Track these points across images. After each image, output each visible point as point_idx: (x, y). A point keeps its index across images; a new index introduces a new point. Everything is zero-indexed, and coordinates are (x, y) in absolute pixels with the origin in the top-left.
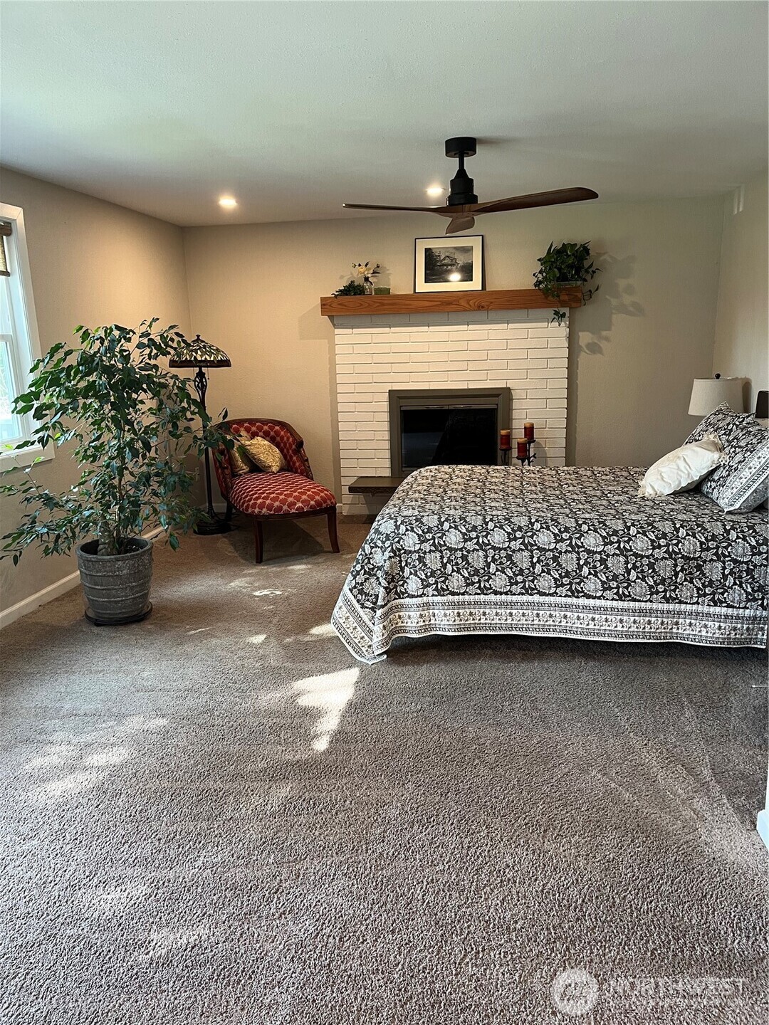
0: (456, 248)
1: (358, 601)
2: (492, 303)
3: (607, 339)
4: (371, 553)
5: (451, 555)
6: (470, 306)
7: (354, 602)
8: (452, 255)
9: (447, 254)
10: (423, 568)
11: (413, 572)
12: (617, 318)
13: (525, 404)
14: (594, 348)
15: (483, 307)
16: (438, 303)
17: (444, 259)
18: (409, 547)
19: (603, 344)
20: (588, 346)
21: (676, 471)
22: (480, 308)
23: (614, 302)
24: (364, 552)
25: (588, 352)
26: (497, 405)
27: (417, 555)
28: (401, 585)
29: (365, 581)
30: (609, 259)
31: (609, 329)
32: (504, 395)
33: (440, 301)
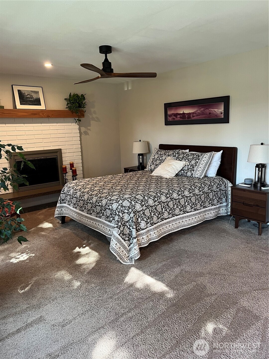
0: (31, 91)
1: (123, 239)
2: (53, 115)
3: (90, 130)
4: (123, 216)
5: (152, 209)
6: (44, 115)
7: (121, 239)
8: (30, 94)
9: (28, 93)
10: (145, 217)
11: (142, 219)
12: (92, 122)
13: (67, 155)
14: (86, 133)
15: (49, 116)
16: (30, 114)
17: (27, 95)
18: (138, 209)
19: (89, 132)
20: (84, 132)
21: (173, 169)
22: (48, 117)
23: (91, 117)
24: (120, 216)
25: (84, 134)
26: (57, 156)
27: (142, 212)
28: (138, 226)
29: (124, 229)
30: (88, 101)
31: (90, 126)
32: (59, 152)
33: (31, 113)
